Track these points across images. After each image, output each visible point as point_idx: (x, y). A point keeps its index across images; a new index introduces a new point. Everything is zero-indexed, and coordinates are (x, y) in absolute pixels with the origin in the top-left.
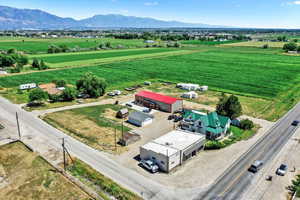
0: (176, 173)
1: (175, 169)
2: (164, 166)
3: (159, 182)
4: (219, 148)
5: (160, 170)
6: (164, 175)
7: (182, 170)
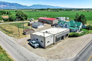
0: (50, 49)
1: (50, 46)
2: (42, 44)
3: (37, 54)
4: (77, 36)
5: (40, 47)
6: (42, 49)
7: (55, 47)
